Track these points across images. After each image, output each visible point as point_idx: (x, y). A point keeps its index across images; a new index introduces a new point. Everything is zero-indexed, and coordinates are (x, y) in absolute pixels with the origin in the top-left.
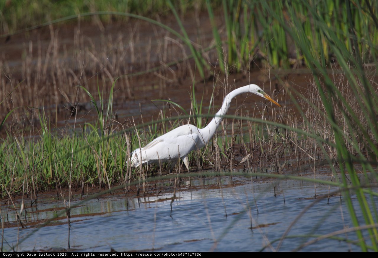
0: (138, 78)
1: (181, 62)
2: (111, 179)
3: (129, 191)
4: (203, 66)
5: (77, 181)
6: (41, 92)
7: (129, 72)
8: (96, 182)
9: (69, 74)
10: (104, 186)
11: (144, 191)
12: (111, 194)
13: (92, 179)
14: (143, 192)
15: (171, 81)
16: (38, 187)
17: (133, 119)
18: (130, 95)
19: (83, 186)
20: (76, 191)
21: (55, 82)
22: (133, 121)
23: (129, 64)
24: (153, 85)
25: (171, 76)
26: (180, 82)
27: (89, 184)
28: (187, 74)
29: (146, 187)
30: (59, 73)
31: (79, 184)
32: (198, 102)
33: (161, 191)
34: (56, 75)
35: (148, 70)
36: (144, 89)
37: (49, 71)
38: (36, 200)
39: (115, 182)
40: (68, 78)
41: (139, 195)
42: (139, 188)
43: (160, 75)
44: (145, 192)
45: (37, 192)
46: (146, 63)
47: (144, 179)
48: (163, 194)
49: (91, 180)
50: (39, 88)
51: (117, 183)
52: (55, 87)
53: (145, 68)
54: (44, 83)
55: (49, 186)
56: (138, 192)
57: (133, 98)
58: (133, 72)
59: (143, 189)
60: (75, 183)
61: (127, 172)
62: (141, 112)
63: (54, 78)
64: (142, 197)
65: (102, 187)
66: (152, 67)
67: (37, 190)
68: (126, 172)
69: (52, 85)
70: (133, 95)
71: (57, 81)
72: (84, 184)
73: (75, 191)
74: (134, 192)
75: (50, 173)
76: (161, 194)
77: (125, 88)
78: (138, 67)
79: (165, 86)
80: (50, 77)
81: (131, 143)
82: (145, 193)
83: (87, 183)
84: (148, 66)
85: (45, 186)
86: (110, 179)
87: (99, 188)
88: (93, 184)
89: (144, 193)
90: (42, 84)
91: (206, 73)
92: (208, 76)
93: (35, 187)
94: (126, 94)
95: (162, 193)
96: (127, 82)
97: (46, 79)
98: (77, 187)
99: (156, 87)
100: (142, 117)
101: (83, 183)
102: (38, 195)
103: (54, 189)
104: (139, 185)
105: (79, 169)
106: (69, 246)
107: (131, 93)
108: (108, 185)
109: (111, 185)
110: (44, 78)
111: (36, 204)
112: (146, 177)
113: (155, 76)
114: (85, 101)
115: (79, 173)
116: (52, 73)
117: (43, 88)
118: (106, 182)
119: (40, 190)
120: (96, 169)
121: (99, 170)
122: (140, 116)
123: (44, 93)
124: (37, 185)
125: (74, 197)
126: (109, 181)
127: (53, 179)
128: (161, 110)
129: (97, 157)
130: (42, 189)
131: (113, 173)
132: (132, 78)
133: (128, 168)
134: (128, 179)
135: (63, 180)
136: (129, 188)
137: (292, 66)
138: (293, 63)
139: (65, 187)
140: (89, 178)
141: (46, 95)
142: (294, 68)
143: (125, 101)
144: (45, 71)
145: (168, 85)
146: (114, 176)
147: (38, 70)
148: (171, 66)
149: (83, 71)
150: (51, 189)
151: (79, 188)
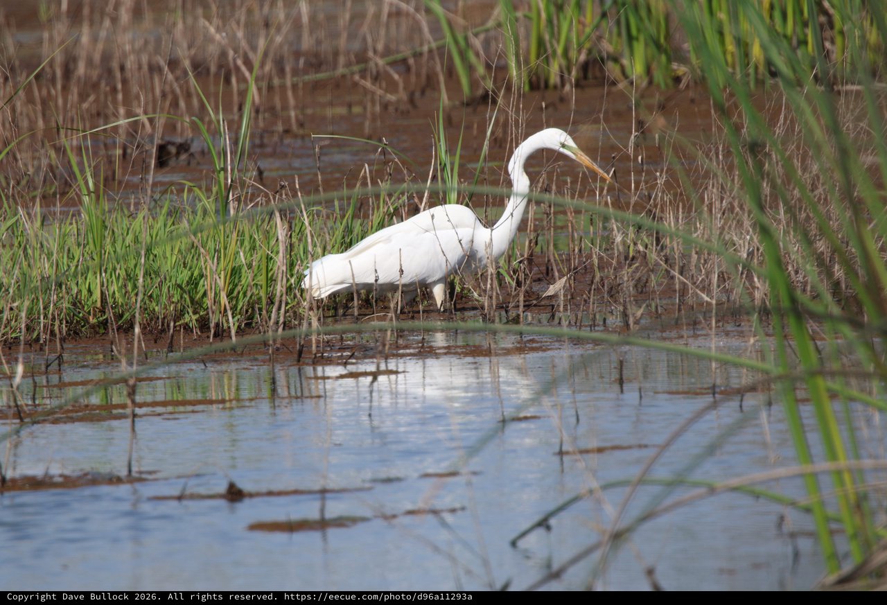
0: (317, 86)
1: (418, 55)
2: (238, 319)
3: (278, 349)
4: (470, 69)
5: (158, 318)
6: (85, 105)
7: (295, 72)
8: (204, 324)
9: (154, 69)
10: (221, 333)
11: (314, 352)
12: (236, 353)
13: (195, 317)
14: (310, 352)
15: (391, 97)
16: (66, 326)
17: (297, 181)
18: (294, 127)
19: (171, 331)
20: (156, 342)
21: (119, 86)
22: (297, 187)
23: (297, 54)
24: (350, 106)
25: (392, 87)
26: (412, 101)
27: (187, 327)
28: (430, 83)
29: (318, 342)
30: (130, 63)
31: (163, 325)
32: (451, 151)
33: (353, 354)
34: (122, 68)
35: (341, 70)
36: (329, 112)
37: (106, 58)
38: (60, 357)
39: (248, 326)
40: (152, 79)
41: (302, 360)
42: (302, 343)
43: (368, 84)
44: (315, 354)
45: (63, 340)
46: (336, 54)
47: (315, 324)
48: (359, 361)
49: (191, 318)
50: (83, 97)
51: (253, 327)
52: (120, 96)
53: (335, 66)
54: (95, 86)
55: (93, 327)
56: (300, 353)
57: (301, 132)
58: (305, 72)
59: (312, 346)
60: (153, 322)
61: (277, 304)
62: (318, 165)
63: (118, 75)
64: (307, 364)
65: (216, 335)
66: (348, 64)
67: (65, 334)
68: (273, 303)
69: (114, 90)
70: (301, 125)
71: (125, 81)
72: (175, 327)
73: (153, 342)
74: (291, 352)
75: (97, 295)
76: (354, 361)
77: (285, 107)
78: (316, 62)
79: (378, 108)
80: (110, 72)
81: (291, 237)
82: (316, 357)
83: (180, 325)
84: (342, 60)
85: (83, 327)
86: (236, 319)
87: (208, 337)
88: (196, 328)
89: (313, 356)
90: (90, 87)
91: (474, 84)
92: (480, 92)
93: (61, 328)
94: (287, 120)
95: (356, 358)
96: (290, 93)
97: (100, 77)
98: (158, 332)
99: (357, 110)
100: (320, 177)
101: (172, 324)
102: (65, 346)
103: (103, 334)
104: (303, 337)
105: (165, 290)
106: (130, 471)
107: (297, 120)
108: (230, 332)
109: (237, 332)
110: (95, 74)
111: (59, 365)
112: (319, 319)
113: (356, 84)
114: (189, 134)
115: (164, 299)
116: (115, 65)
117: (92, 98)
118: (225, 325)
119: (70, 334)
120: (205, 294)
121: (211, 295)
122: (317, 175)
123: (94, 111)
124: (64, 322)
125: (149, 355)
126: (232, 323)
127: (103, 311)
128: (366, 165)
129: (208, 264)
130: (76, 333)
131: (243, 306)
132: (301, 85)
133: (278, 294)
134: (277, 323)
135: (127, 316)
136: (279, 341)
137: (677, 80)
138: (680, 73)
139: (129, 330)
140: (188, 313)
141: (98, 114)
142: (682, 85)
143: (281, 140)
144: (97, 57)
145: (385, 106)
146: (247, 311)
147: (82, 54)
148: (393, 64)
149: (187, 63)
150: (98, 333)
151: (163, 335)
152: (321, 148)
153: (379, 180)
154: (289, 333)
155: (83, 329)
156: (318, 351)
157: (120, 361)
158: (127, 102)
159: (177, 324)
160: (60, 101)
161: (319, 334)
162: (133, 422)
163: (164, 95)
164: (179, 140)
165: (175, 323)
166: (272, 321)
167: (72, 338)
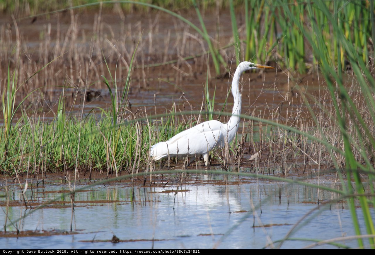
0: (154, 69)
1: (198, 57)
3: (136, 180)
4: (220, 63)
5: (85, 165)
6: (57, 74)
7: (146, 63)
8: (104, 168)
9: (86, 60)
10: (112, 172)
11: (151, 181)
12: (119, 181)
13: (101, 165)
14: (149, 181)
15: (186, 74)
16: (46, 168)
17: (145, 109)
18: (145, 86)
19: (91, 171)
21: (71, 66)
22: (145, 111)
23: (147, 55)
24: (168, 78)
25: (187, 70)
26: (195, 76)
27: (97, 170)
28: (204, 70)
29: (153, 177)
30: (76, 58)
31: (87, 168)
32: (211, 98)
34: (73, 59)
35: (165, 63)
36: (160, 80)
37: (66, 55)
39: (123, 169)
40: (85, 64)
41: (145, 185)
42: (146, 177)
43: (177, 68)
45: (45, 173)
46: (163, 55)
47: (151, 169)
49: (99, 166)
50: (56, 70)
51: (125, 170)
52: (71, 71)
53: (162, 60)
54: (61, 66)
55: (57, 168)
56: (145, 181)
57: (148, 88)
58: (150, 63)
59: (150, 179)
60: (83, 167)
62: (155, 103)
63: (71, 62)
64: (148, 186)
65: (109, 173)
66: (169, 60)
67: (45, 171)
68: (134, 160)
69: (69, 68)
70: (148, 85)
71: (74, 65)
72: (92, 169)
73: (83, 175)
74: (141, 181)
75: (60, 155)
76: (168, 185)
77: (141, 78)
78: (155, 58)
79: (181, 79)
80: (66, 60)
81: (142, 132)
82: (151, 184)
83: (94, 169)
84: (166, 58)
85: (53, 168)
86: (118, 167)
87: (106, 174)
88: (101, 170)
89: (150, 183)
90: (58, 67)
91: (222, 69)
92: (225, 73)
93: (44, 168)
94: (142, 83)
95: (169, 184)
96: (143, 72)
97: (63, 63)
98: (85, 171)
99: (171, 79)
100: (155, 108)
101: (91, 168)
103: (62, 171)
104: (146, 175)
105: (88, 153)
106: (71, 229)
107: (146, 83)
108: (115, 172)
109: (118, 172)
110: (61, 61)
111: (43, 184)
112: (153, 168)
113: (171, 69)
114: (100, 87)
115: (88, 157)
116: (70, 57)
117: (60, 71)
118: (114, 169)
119: (47, 171)
120: (105, 156)
121: (108, 156)
122: (154, 107)
123: (60, 77)
124: (45, 166)
125: (81, 181)
126: (116, 168)
127: (62, 162)
128: (175, 103)
129: (107, 143)
130: (50, 171)
131: (121, 161)
132: (148, 68)
133: (136, 156)
134: (136, 169)
135: (72, 164)
136: (136, 176)
137: (307, 70)
138: (308, 68)
139: (73, 170)
140: (98, 163)
141: (62, 78)
142: (309, 73)
143: (140, 91)
144: (62, 54)
145: (184, 78)
146: (123, 163)
147: (56, 53)
148: (188, 60)
149: (100, 58)
150: (59, 171)
151: (87, 173)
152: (156, 95)
153: (180, 110)
154: (141, 173)
155: (53, 169)
156: (153, 181)
157: (68, 183)
158: (74, 74)
159: (93, 168)
160: (46, 72)
161: (153, 174)
162: (73, 209)
163: (90, 71)
164: (96, 90)
165: (92, 168)
166: (133, 168)
167: (49, 173)
